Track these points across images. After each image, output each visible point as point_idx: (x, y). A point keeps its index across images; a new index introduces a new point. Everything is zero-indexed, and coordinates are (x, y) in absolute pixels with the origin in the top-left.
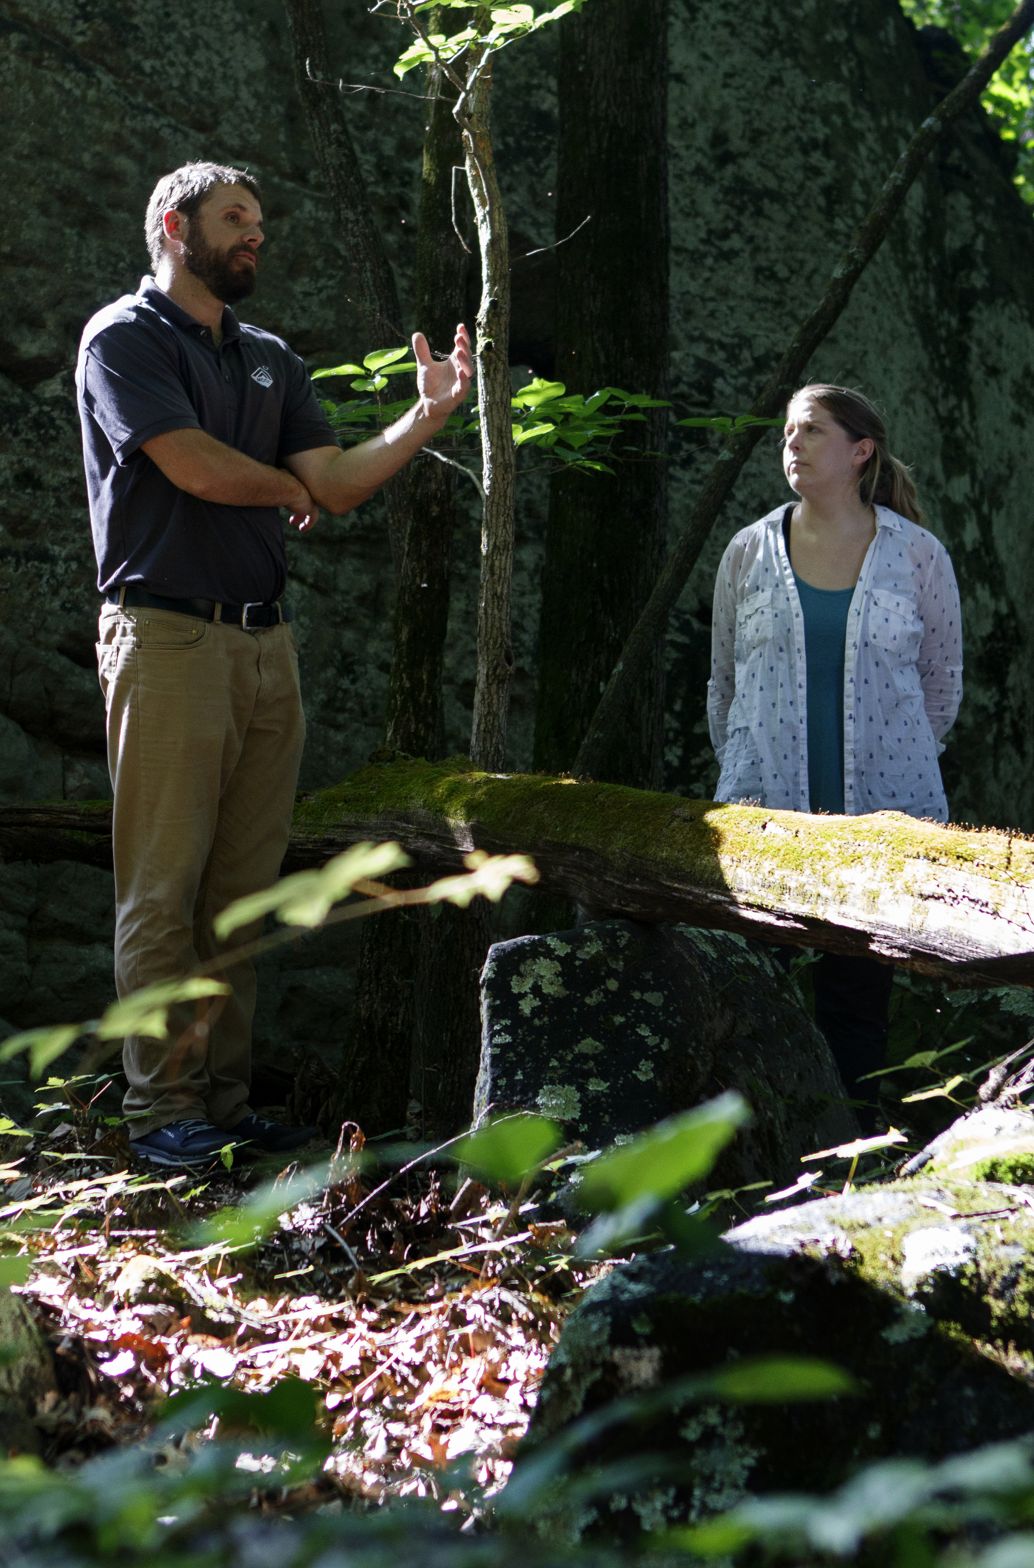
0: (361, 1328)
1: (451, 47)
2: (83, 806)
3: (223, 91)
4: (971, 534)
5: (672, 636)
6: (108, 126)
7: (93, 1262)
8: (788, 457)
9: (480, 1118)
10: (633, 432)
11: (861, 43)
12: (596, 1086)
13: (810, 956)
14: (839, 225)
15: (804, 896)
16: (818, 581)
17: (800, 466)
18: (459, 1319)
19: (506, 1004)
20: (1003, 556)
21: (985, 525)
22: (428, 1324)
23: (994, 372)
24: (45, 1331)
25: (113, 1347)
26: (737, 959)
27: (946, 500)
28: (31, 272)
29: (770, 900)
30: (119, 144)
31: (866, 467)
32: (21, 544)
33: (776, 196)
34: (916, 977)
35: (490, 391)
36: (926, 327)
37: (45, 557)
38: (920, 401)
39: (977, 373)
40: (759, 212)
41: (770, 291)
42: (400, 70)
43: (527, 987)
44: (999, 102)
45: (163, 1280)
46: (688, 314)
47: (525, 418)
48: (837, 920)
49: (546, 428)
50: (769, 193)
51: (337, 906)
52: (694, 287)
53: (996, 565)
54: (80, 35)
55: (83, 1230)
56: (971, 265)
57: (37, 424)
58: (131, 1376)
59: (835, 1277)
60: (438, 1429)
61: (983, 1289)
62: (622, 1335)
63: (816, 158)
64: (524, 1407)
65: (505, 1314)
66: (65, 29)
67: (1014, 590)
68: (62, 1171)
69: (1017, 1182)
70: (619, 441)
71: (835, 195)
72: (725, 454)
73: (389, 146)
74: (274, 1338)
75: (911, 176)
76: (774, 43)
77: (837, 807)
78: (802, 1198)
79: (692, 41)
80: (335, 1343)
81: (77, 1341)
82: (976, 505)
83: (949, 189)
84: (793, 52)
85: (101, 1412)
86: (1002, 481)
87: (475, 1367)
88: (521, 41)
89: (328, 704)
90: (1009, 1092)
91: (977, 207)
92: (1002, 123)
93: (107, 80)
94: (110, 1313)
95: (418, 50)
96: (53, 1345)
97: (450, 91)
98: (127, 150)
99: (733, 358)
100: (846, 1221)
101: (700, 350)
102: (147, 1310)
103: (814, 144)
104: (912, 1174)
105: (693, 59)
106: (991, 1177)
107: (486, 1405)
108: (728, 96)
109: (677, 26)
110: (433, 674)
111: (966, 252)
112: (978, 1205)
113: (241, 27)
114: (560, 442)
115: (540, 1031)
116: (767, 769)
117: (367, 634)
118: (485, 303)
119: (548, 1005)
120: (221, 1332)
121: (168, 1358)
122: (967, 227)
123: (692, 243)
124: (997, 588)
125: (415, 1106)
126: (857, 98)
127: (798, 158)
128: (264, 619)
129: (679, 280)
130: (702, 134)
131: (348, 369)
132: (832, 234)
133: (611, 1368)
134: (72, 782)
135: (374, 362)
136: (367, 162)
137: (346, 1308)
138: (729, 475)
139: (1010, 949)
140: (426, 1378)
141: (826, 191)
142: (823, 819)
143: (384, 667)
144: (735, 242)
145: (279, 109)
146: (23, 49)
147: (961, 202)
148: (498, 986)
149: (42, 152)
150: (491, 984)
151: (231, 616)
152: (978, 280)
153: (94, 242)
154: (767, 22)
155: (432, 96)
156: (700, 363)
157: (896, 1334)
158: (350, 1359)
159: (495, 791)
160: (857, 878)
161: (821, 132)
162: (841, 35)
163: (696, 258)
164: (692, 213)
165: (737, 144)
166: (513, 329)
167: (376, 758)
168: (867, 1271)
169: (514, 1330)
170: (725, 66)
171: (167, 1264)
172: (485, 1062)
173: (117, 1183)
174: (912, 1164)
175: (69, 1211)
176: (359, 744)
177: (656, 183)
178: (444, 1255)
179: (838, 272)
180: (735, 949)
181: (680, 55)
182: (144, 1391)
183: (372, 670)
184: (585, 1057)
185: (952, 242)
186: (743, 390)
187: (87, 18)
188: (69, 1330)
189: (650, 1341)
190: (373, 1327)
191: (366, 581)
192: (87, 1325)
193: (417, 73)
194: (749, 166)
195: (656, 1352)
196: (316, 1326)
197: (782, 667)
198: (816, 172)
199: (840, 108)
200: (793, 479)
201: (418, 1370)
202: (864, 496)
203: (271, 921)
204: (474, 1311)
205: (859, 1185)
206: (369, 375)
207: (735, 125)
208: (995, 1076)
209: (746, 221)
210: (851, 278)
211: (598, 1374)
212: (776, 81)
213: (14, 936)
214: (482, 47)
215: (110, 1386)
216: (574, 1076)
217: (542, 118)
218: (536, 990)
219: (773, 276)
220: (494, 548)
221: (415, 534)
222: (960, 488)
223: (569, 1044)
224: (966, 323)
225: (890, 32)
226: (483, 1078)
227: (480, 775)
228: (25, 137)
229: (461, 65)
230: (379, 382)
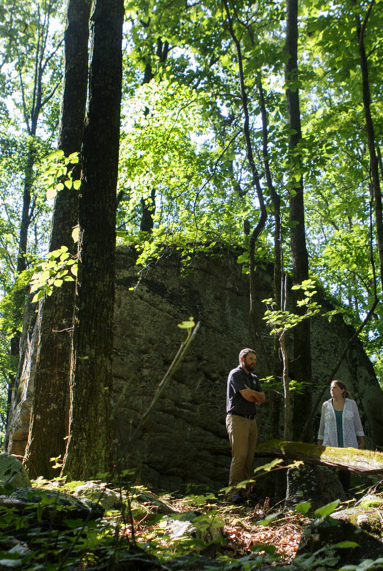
0: (270, 530)
1: (278, 330)
2: (224, 447)
3: (242, 337)
4: (359, 402)
5: (314, 419)
6: (225, 342)
7: (228, 520)
8: (331, 392)
9: (287, 497)
10: (307, 388)
11: (338, 327)
12: (306, 491)
13: (337, 470)
14: (336, 355)
15: (337, 461)
16: (337, 410)
17: (333, 393)
18: (286, 529)
19: (291, 478)
20: (363, 405)
21: (361, 400)
22: (281, 530)
23: (361, 377)
24: (221, 531)
25: (232, 534)
26: (326, 471)
27: (354, 397)
28: (214, 364)
29: (332, 462)
30: (227, 345)
31: (343, 393)
32: (213, 406)
33: (327, 351)
34: (354, 473)
35: (286, 382)
36: (350, 370)
37: (217, 408)
38: (350, 382)
39: (358, 377)
40: (324, 353)
41: (326, 365)
42: (271, 334)
43: (294, 475)
44: (360, 336)
45: (239, 523)
46: (314, 369)
47: (291, 386)
48: (342, 464)
49: (294, 388)
50: (325, 350)
51: (272, 468)
52: (315, 365)
53: (363, 407)
54: (221, 329)
55: (226, 514)
56: (357, 361)
57: (215, 388)
58: (235, 538)
59: (346, 523)
60: (283, 547)
61: (370, 525)
62: (313, 532)
63: (332, 345)
64: (297, 543)
65: (293, 528)
66: (219, 328)
67: (365, 410)
68: (222, 505)
69: (375, 507)
70: (305, 390)
71: (336, 350)
72: (321, 391)
73: (268, 344)
74: (257, 532)
75: (348, 348)
76: (325, 328)
77: (342, 447)
78: (340, 510)
79: (313, 328)
80: (266, 533)
81: (226, 532)
82: (359, 397)
83: (353, 349)
84: (328, 329)
85: (230, 544)
86: (363, 394)
87: (289, 537)
88: (289, 329)
89: (260, 430)
90: (372, 492)
91: (357, 352)
92: (360, 339)
93: (225, 335)
94: (231, 528)
95: (273, 331)
96: (223, 533)
97: (278, 337)
98: (228, 346)
99: (321, 376)
100: (348, 513)
101: (316, 374)
102: (237, 527)
103: (332, 343)
104: (357, 505)
105: (313, 330)
106: (370, 506)
107: (291, 543)
108: (319, 336)
109: (311, 325)
110: (277, 426)
111: (356, 358)
112: (369, 511)
113: (245, 327)
114: (296, 390)
115: (297, 482)
116: (331, 439)
117: (266, 419)
118: (284, 369)
119: (298, 478)
120: (249, 531)
121: (240, 535)
122: (356, 355)
123: (314, 358)
124: (363, 410)
125: (276, 494)
126: (338, 336)
127: (330, 345)
128: (252, 418)
129: (313, 364)
130: (315, 342)
131: (264, 379)
132: (335, 356)
133: (312, 538)
134: (221, 442)
135: (267, 378)
136: (265, 347)
137: (268, 527)
138: (322, 394)
139: (371, 469)
140: (281, 538)
141: (334, 350)
142: (340, 448)
143: (269, 424)
144: (321, 358)
145: (251, 339)
146: (212, 331)
147: (355, 351)
148: (290, 475)
149: (215, 346)
150: (289, 475)
151: (248, 417)
152: (358, 363)
153: (223, 360)
154: (324, 325)
155: (275, 338)
156: (316, 377)
157: (356, 532)
158: (269, 535)
159: (288, 444)
160: (346, 458)
161: (333, 341)
162: (336, 326)
163: (315, 360)
164: (314, 354)
165: (320, 343)
166: (289, 372)
167: (269, 439)
168: (351, 522)
169: (295, 531)
170: (318, 331)
171: (239, 520)
172: (288, 487)
173: (232, 507)
174: (356, 504)
175: (224, 511)
176: (265, 436)
177: (309, 349)
178: (283, 519)
179: (338, 363)
180: (326, 469)
181: (311, 330)
182: (237, 541)
183: (267, 425)
184: (303, 486)
185: (354, 357)
186: (323, 380)
187: (222, 326)
188: (225, 531)
189: (318, 533)
190: (272, 530)
191: (266, 411)
192: (228, 530)
193: (273, 334)
194: (322, 346)
195: (318, 535)
196: (263, 530)
197: (332, 423)
198: (333, 347)
199: (336, 337)
200: (332, 395)
201: (280, 537)
202: (343, 397)
203: (262, 470)
204: (288, 528)
205: (349, 507)
206: (267, 380)
207: (320, 340)
208: (370, 490)
209: (322, 355)
210: (340, 364)
211: (309, 539)
212: (326, 333)
213: (212, 467)
214: (283, 331)
215: (232, 540)
216: (302, 489)
217: (291, 340)
218: (296, 476)
219: (327, 363)
220: (287, 406)
221: (274, 404)
222: (356, 395)
223: (301, 484)
224: (356, 370)
225: (343, 326)
226: (288, 490)
227: (285, 442)
228: (213, 344)
229: (280, 333)
230: (268, 381)
